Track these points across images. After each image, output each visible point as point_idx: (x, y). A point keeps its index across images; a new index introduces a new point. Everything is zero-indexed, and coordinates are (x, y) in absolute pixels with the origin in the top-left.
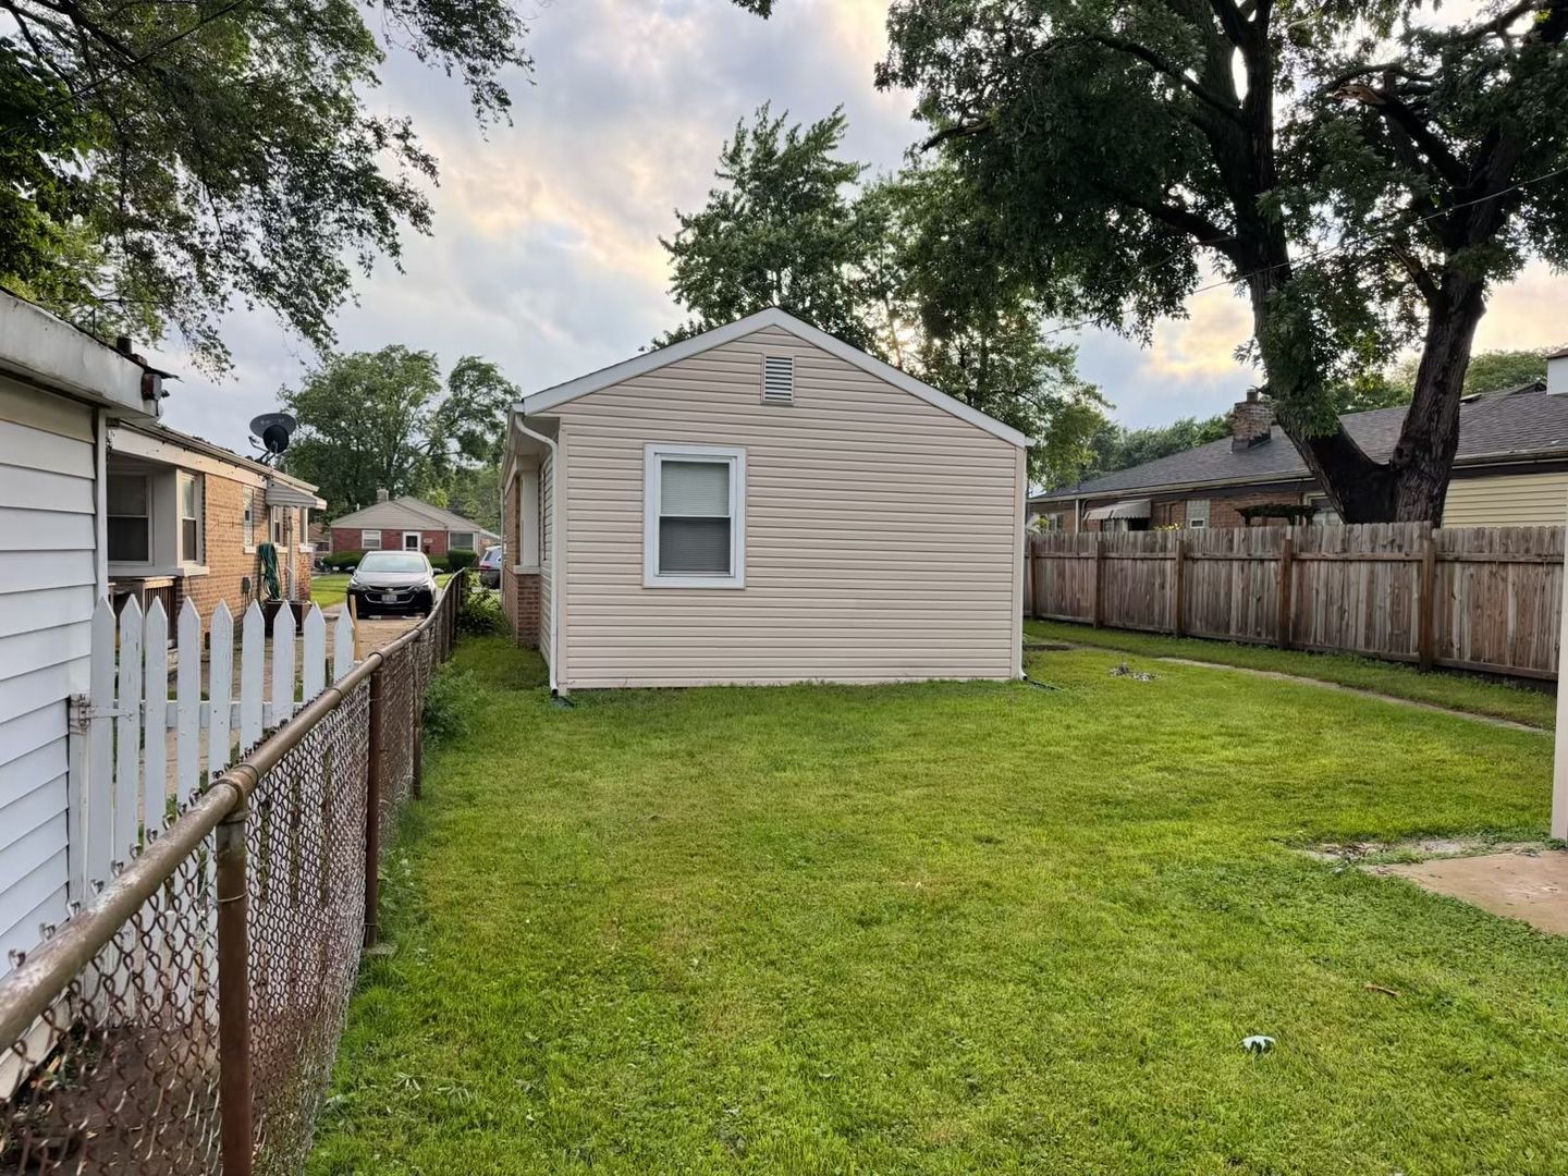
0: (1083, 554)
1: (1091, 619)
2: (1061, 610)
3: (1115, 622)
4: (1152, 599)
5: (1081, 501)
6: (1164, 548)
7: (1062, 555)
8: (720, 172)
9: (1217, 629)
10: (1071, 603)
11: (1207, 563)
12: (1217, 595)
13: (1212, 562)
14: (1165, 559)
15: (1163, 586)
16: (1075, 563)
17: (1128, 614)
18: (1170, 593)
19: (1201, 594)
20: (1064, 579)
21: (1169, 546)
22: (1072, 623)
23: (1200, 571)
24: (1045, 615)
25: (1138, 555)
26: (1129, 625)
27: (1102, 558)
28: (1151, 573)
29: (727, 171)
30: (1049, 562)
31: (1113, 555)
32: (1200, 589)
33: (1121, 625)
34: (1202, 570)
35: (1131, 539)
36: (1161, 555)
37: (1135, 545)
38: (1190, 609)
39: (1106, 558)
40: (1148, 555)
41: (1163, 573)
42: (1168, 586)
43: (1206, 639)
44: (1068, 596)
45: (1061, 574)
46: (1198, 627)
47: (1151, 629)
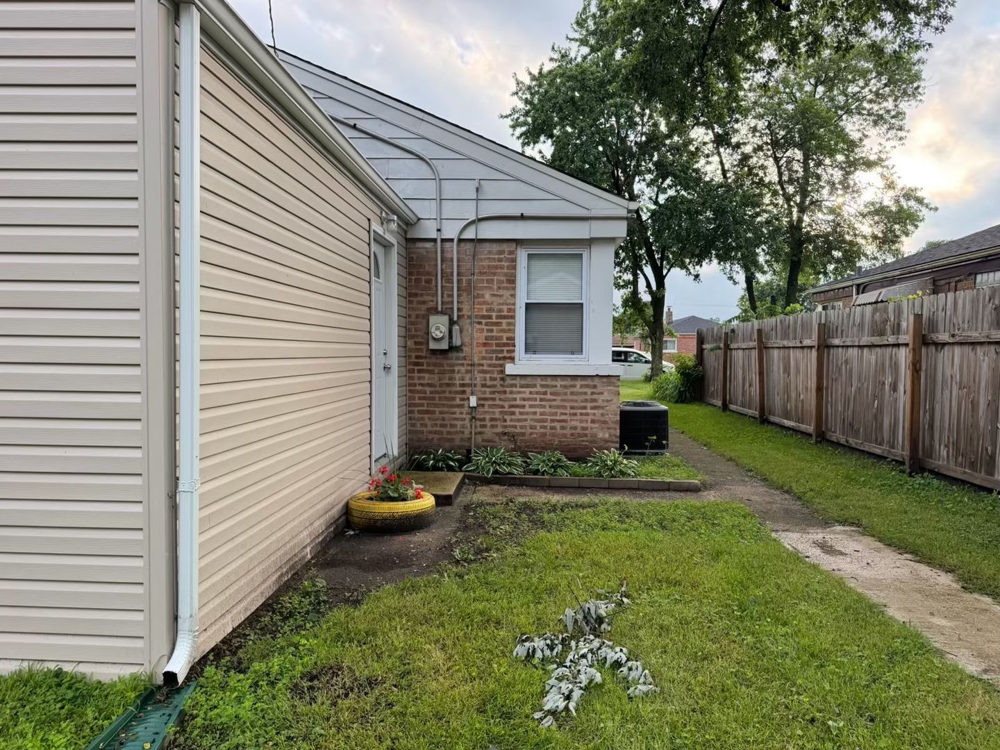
0: (807, 342)
1: (810, 428)
2: (787, 415)
3: (837, 436)
4: (880, 409)
5: (858, 286)
6: (897, 330)
7: (786, 343)
8: (571, 36)
9: (973, 466)
10: (796, 407)
11: (957, 350)
12: (974, 405)
13: (967, 349)
14: (898, 345)
15: (894, 388)
16: (798, 353)
17: (851, 425)
18: (903, 398)
19: (948, 403)
20: (789, 375)
21: (904, 324)
22: (795, 431)
23: (948, 363)
24: (773, 419)
25: (865, 340)
26: (852, 441)
27: (824, 347)
28: (880, 368)
29: (577, 36)
30: (776, 352)
31: (836, 342)
32: (947, 393)
33: (843, 441)
34: (950, 363)
35: (858, 320)
36: (891, 339)
37: (861, 325)
38: (931, 426)
39: (829, 347)
40: (876, 340)
41: (895, 367)
42: (901, 388)
43: (953, 480)
44: (793, 395)
45: (787, 369)
46: (943, 458)
47: (878, 451)
